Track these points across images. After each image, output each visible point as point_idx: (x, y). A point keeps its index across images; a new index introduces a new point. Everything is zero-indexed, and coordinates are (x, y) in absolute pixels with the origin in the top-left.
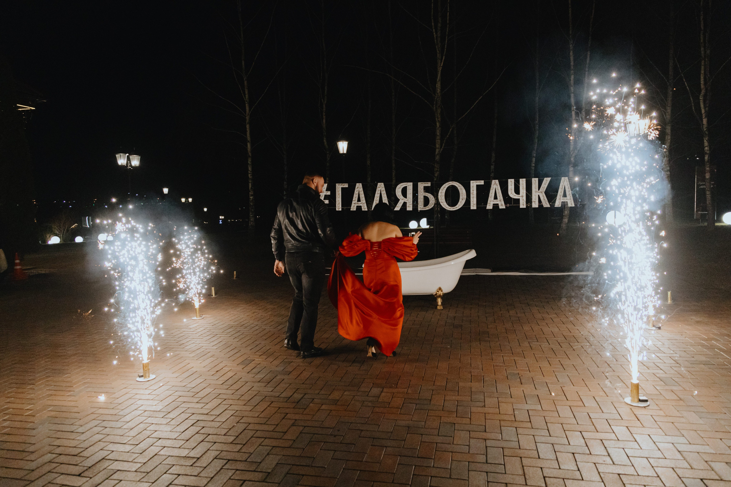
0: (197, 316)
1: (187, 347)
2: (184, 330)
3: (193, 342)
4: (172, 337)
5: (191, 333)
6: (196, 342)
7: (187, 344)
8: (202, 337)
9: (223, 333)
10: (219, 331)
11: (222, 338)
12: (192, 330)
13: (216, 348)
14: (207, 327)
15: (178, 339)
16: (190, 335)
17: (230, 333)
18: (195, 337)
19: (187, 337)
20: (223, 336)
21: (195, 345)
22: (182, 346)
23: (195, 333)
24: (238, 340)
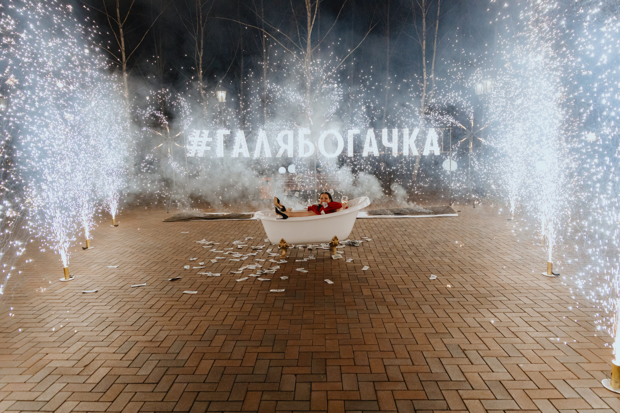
0: (65, 277)
1: (48, 325)
2: (48, 297)
3: (56, 316)
4: (30, 308)
5: (56, 301)
6: (62, 316)
7: (48, 320)
8: (70, 308)
9: (97, 300)
10: (91, 297)
11: (95, 308)
12: (58, 297)
13: (86, 324)
14: (77, 291)
15: (38, 313)
16: (54, 305)
17: (105, 301)
18: (61, 308)
19: (49, 308)
20: (97, 304)
21: (59, 320)
22: (41, 324)
23: (61, 301)
24: (115, 310)
